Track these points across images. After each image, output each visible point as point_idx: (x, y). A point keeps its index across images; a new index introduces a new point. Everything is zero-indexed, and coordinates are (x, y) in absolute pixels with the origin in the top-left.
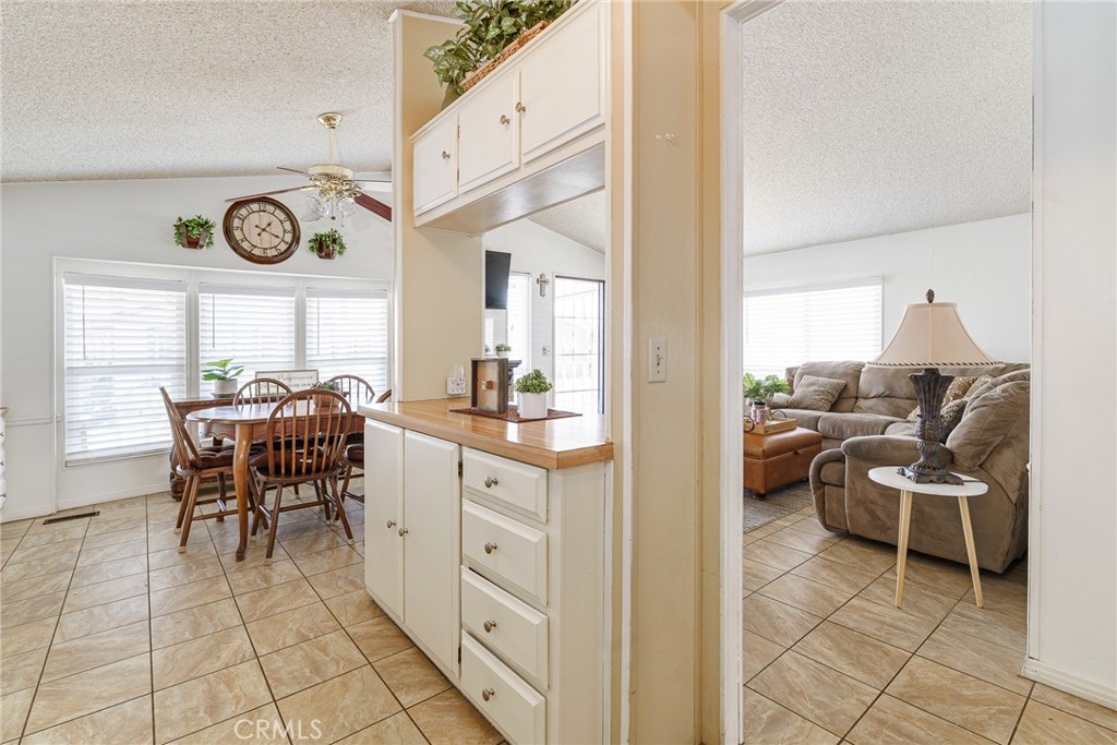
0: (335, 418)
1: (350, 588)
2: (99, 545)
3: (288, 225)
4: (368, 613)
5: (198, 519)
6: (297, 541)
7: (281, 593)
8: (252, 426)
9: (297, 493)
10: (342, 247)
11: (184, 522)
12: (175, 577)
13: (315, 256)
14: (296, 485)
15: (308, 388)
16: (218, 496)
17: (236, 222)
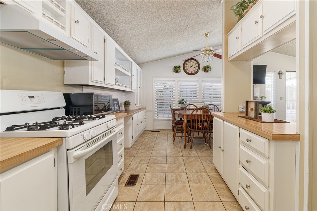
0: (207, 116)
1: (210, 163)
2: (159, 138)
3: (197, 65)
4: (214, 171)
5: (177, 136)
6: (198, 147)
7: (193, 159)
8: (188, 116)
9: (199, 134)
10: (211, 69)
11: (174, 136)
12: (171, 149)
13: (204, 72)
14: (198, 132)
15: (201, 107)
16: (181, 132)
17: (186, 65)
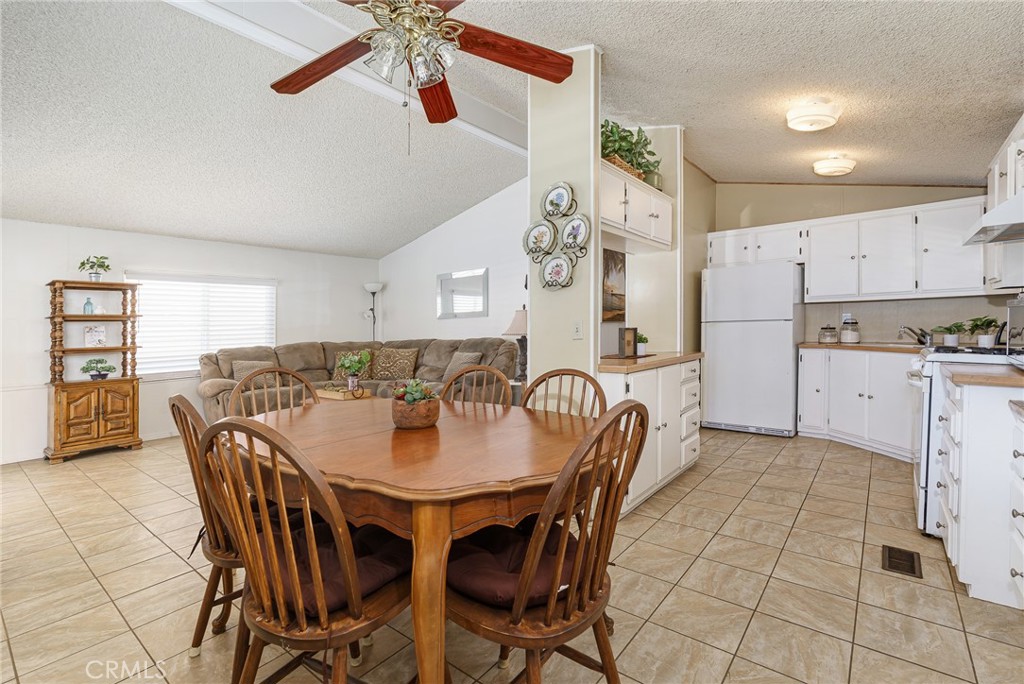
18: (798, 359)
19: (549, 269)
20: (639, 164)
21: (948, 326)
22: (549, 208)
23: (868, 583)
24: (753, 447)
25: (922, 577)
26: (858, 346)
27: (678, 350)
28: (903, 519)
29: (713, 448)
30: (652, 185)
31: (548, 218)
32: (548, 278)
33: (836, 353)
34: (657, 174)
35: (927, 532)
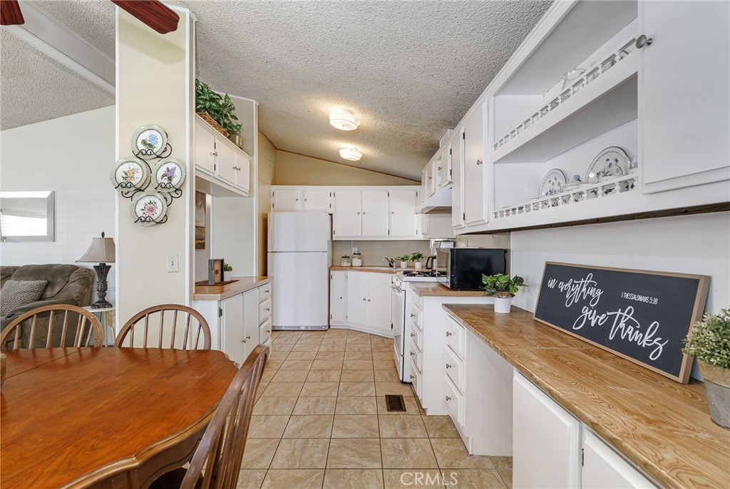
18: (330, 277)
19: (141, 205)
20: (225, 124)
21: (402, 257)
22: (141, 147)
23: (383, 424)
24: (304, 341)
25: (405, 411)
26: (362, 268)
27: (254, 275)
28: (391, 375)
29: (280, 346)
30: (235, 142)
31: (140, 155)
32: (140, 214)
33: (351, 273)
34: (237, 134)
35: (404, 381)
